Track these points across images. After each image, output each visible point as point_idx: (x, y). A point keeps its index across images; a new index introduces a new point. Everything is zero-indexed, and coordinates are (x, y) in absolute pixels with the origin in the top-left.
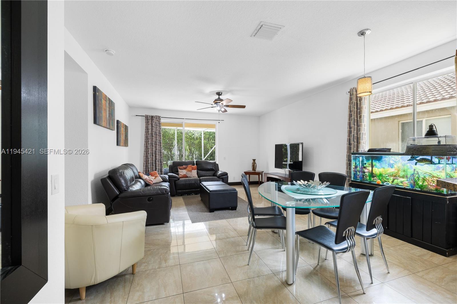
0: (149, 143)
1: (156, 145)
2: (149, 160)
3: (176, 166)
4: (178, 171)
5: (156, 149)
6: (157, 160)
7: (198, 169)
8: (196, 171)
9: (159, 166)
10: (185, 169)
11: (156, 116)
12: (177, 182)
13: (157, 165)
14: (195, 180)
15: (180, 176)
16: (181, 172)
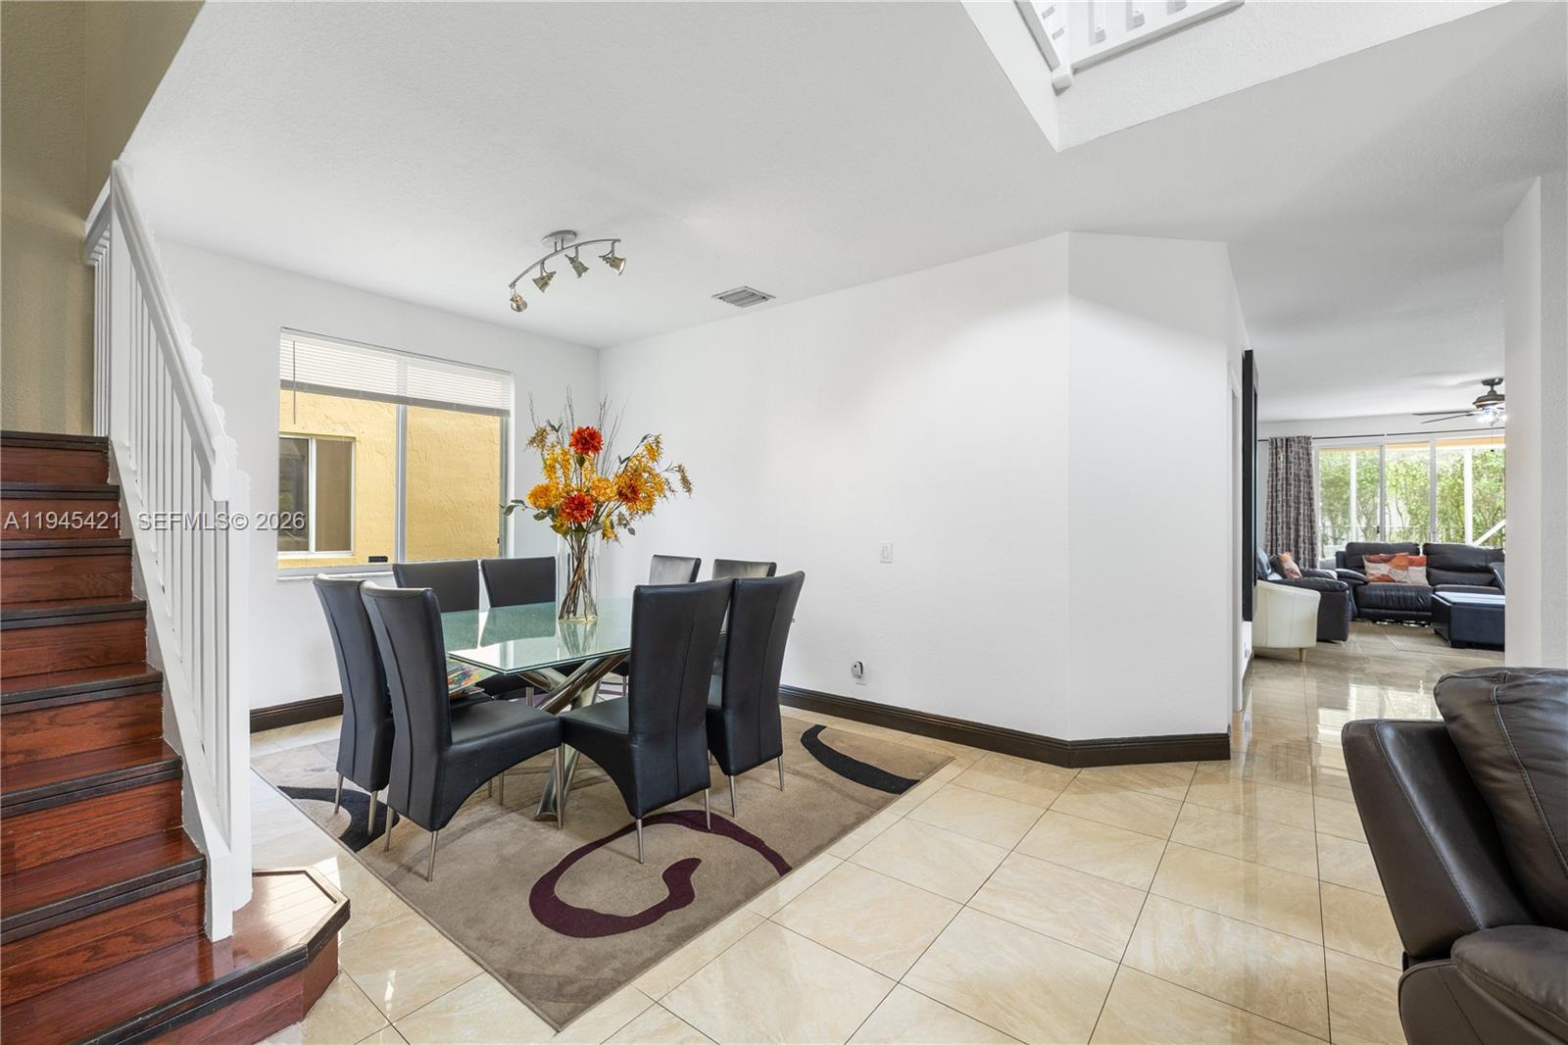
0: (1280, 499)
1: (1299, 503)
2: (1280, 537)
3: (1356, 554)
4: (1363, 567)
5: (1298, 514)
6: (1301, 539)
7: (1429, 565)
8: (1423, 569)
9: (1306, 552)
10: (1385, 561)
11: (1298, 437)
12: (1360, 589)
13: (1302, 551)
14: (1419, 590)
15: (1371, 578)
16: (1373, 569)
